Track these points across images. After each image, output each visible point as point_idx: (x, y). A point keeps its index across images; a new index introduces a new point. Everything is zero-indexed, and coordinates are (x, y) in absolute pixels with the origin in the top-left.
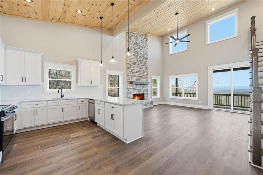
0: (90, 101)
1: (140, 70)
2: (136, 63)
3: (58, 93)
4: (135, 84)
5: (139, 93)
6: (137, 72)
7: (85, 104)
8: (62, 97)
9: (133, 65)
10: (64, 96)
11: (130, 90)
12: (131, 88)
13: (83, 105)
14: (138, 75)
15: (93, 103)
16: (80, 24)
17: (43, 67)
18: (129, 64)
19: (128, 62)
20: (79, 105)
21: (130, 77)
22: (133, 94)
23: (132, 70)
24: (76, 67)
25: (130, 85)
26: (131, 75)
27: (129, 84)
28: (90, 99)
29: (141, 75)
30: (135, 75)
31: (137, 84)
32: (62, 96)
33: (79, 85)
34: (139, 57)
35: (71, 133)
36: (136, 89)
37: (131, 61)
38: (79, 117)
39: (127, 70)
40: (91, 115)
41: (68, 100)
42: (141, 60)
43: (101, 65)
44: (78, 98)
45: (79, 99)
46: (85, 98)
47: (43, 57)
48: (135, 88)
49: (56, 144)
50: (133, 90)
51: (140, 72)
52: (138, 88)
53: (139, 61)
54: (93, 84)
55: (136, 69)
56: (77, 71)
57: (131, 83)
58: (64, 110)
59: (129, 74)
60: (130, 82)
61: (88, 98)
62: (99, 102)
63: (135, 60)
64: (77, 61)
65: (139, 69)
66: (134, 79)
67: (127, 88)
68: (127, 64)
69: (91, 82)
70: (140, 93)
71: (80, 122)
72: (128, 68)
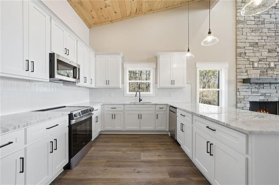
0: (172, 109)
1: (270, 54)
2: (259, 44)
3: (136, 96)
4: (257, 84)
5: (266, 101)
6: (260, 60)
7: (164, 112)
8: (140, 102)
9: (252, 48)
10: (141, 100)
11: (243, 94)
12: (244, 90)
13: (162, 112)
14: (263, 65)
15: (175, 113)
16: (160, 9)
17: (123, 69)
18: (240, 48)
19: (239, 45)
20: (157, 113)
21: (244, 71)
22: (250, 102)
23: (248, 57)
24: (155, 65)
25: (244, 84)
26: (246, 66)
27: (242, 84)
28: (171, 106)
29: (272, 65)
30: (256, 65)
31: (260, 84)
32: (140, 100)
33: (158, 87)
34: (266, 30)
35: (143, 151)
36: (258, 92)
37: (247, 41)
38: (157, 129)
39: (236, 58)
40: (172, 128)
41: (144, 105)
42: (274, 34)
43: (189, 54)
44: (155, 103)
45: (157, 104)
46: (164, 104)
47: (123, 58)
48: (256, 90)
49: (122, 163)
50: (250, 93)
51: (269, 60)
52: (263, 91)
53: (266, 38)
54: (176, 85)
55: (258, 54)
56: (156, 69)
57: (246, 81)
58: (140, 117)
59: (240, 66)
60: (244, 79)
61: (169, 104)
62: (184, 113)
63: (257, 38)
64: (156, 57)
65: (265, 54)
66: (254, 74)
67: (237, 90)
68: (237, 47)
69: (173, 82)
70: (270, 100)
71: (158, 136)
72: (238, 55)
